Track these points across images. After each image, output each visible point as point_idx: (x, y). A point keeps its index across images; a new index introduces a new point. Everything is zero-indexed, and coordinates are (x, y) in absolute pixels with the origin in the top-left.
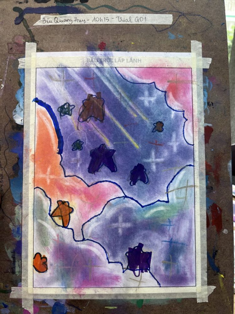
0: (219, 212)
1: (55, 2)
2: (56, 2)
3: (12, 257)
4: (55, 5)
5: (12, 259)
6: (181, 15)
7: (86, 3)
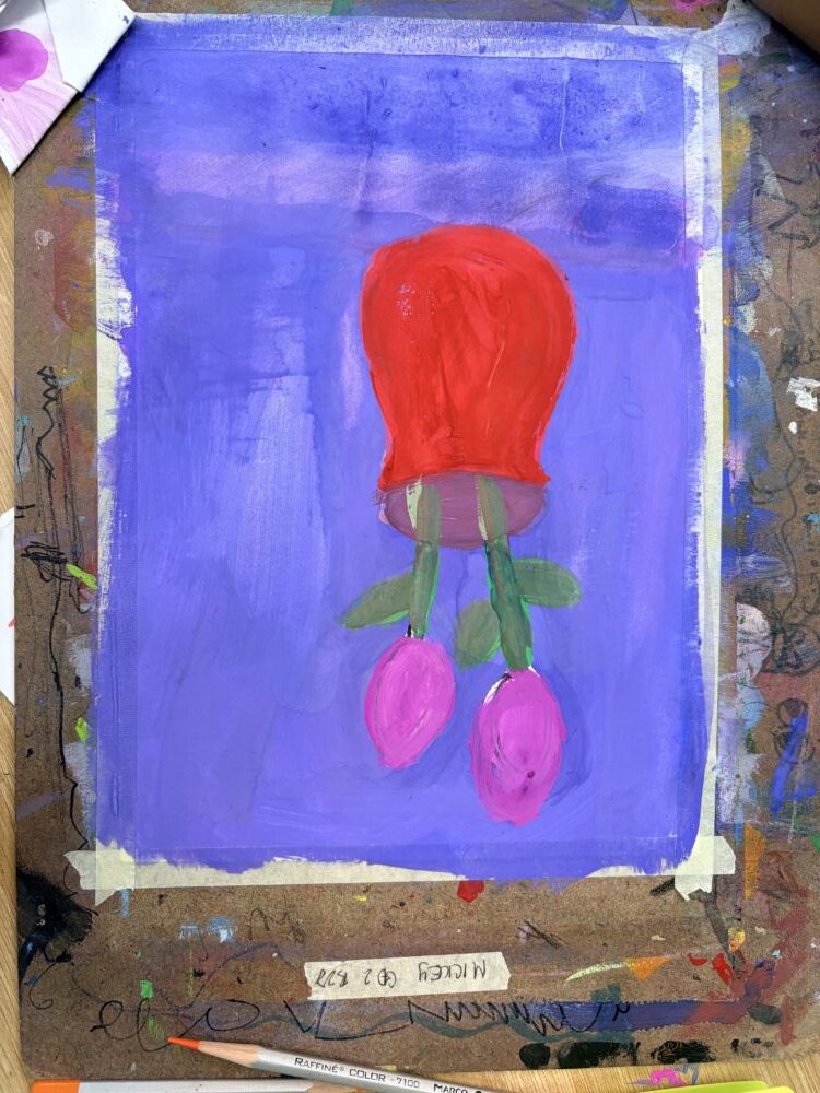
0: (64, 302)
1: (639, 1043)
2: (632, 1044)
3: (762, 168)
4: (637, 1035)
5: (763, 161)
6: (185, 1007)
7: (529, 1043)
